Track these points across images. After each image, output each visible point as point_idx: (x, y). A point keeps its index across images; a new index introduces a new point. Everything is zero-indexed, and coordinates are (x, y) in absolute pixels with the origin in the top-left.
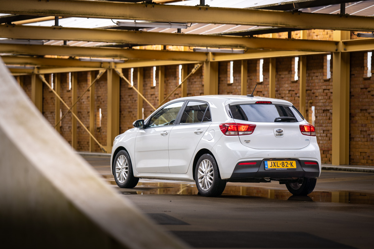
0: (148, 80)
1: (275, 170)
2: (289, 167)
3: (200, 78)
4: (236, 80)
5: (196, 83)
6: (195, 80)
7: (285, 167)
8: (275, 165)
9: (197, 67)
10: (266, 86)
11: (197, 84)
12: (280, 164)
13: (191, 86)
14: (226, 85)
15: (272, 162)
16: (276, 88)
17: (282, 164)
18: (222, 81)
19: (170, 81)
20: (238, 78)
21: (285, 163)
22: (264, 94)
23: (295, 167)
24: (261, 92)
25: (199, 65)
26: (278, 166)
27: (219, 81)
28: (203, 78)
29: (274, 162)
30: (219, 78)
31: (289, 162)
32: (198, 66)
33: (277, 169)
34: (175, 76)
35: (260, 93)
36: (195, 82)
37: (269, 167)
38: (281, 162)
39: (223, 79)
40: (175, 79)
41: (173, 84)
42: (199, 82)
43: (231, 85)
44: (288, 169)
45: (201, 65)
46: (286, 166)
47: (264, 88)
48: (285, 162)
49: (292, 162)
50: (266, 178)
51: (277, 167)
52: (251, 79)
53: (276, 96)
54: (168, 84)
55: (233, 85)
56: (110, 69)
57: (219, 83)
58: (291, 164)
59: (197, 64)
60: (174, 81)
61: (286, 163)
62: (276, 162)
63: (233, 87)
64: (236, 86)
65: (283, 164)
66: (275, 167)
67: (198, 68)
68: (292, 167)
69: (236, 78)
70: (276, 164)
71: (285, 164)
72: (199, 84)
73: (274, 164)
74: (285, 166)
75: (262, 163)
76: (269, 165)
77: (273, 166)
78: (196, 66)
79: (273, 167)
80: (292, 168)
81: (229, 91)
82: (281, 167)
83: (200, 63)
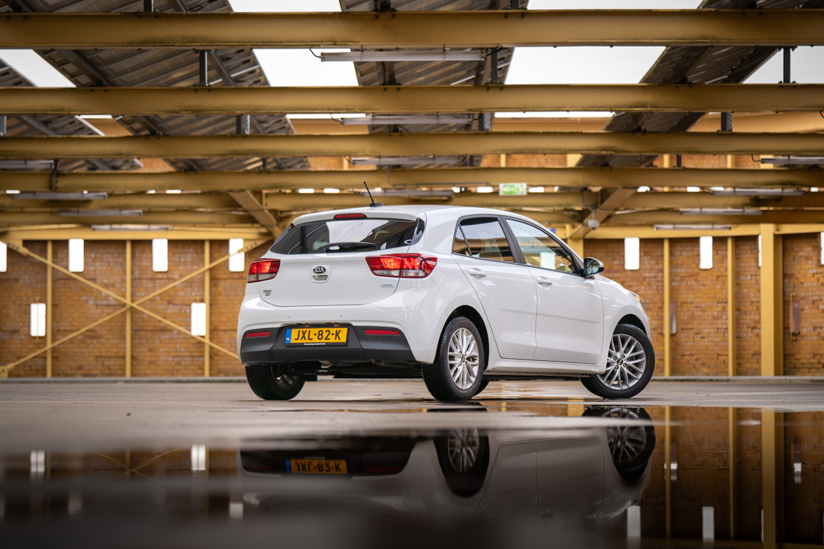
1: (301, 345)
2: (332, 339)
7: (323, 340)
8: (304, 336)
12: (315, 334)
15: (301, 330)
17: (318, 334)
21: (324, 332)
23: (343, 339)
26: (309, 339)
29: (304, 330)
31: (333, 330)
33: (305, 344)
37: (293, 341)
38: (316, 331)
44: (328, 345)
46: (326, 339)
48: (324, 330)
49: (338, 329)
51: (307, 341)
58: (337, 334)
61: (328, 333)
62: (308, 330)
65: (321, 334)
66: (303, 341)
68: (338, 341)
70: (306, 335)
71: (325, 335)
73: (304, 334)
74: (324, 337)
75: (282, 334)
76: (294, 337)
77: (300, 337)
79: (299, 341)
80: (336, 343)
82: (315, 340)
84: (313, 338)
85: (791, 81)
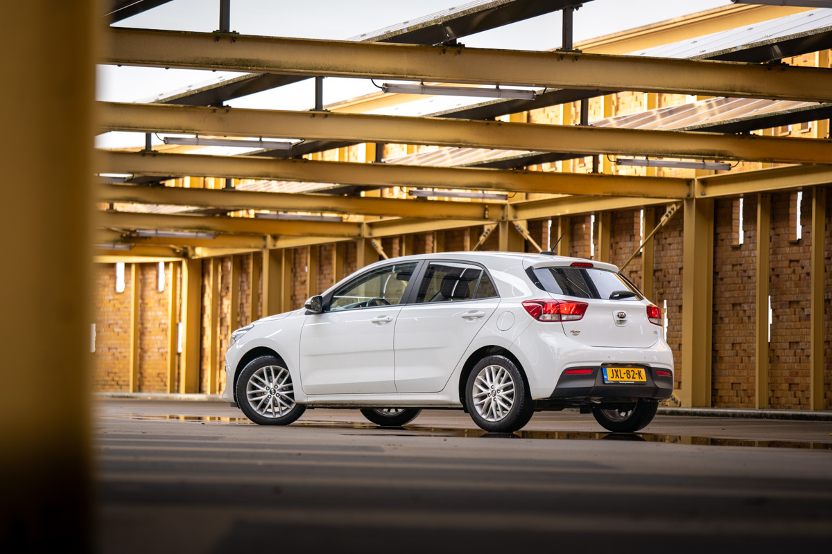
0: (580, 243)
1: (617, 383)
2: (636, 379)
3: (680, 236)
4: (750, 237)
5: (672, 247)
6: (669, 240)
7: (631, 379)
8: (617, 375)
9: (670, 212)
10: (807, 248)
11: (674, 249)
12: (625, 374)
13: (662, 253)
14: (730, 249)
15: (614, 369)
16: (826, 253)
18: (723, 240)
19: (621, 244)
20: (752, 234)
21: (630, 371)
22: (803, 265)
23: (644, 379)
24: (798, 261)
25: (674, 206)
27: (715, 240)
28: (683, 236)
29: (616, 369)
30: (716, 234)
31: (635, 371)
32: (673, 209)
33: (620, 383)
34: (631, 233)
35: (795, 263)
36: (670, 244)
37: (610, 379)
38: (625, 370)
39: (723, 236)
40: (630, 240)
41: (627, 250)
42: (678, 243)
43: (739, 247)
45: (679, 207)
46: (633, 378)
47: (804, 252)
48: (630, 369)
50: (595, 398)
51: (620, 379)
52: (778, 235)
53: (828, 270)
54: (618, 251)
55: (743, 247)
56: (504, 223)
57: (715, 246)
58: (639, 374)
59: (670, 204)
60: (630, 244)
61: (633, 373)
62: (619, 369)
63: (743, 252)
64: (749, 250)
65: (628, 373)
66: (617, 379)
67: (673, 212)
69: (748, 233)
70: (619, 374)
71: (631, 373)
72: (678, 249)
73: (616, 372)
74: (631, 377)
75: (599, 372)
76: (610, 376)
77: (615, 377)
78: (668, 209)
79: (614, 379)
80: (640, 382)
81: (734, 263)
82: (626, 379)
83: (676, 203)
84: (624, 378)
85: (589, 124)
